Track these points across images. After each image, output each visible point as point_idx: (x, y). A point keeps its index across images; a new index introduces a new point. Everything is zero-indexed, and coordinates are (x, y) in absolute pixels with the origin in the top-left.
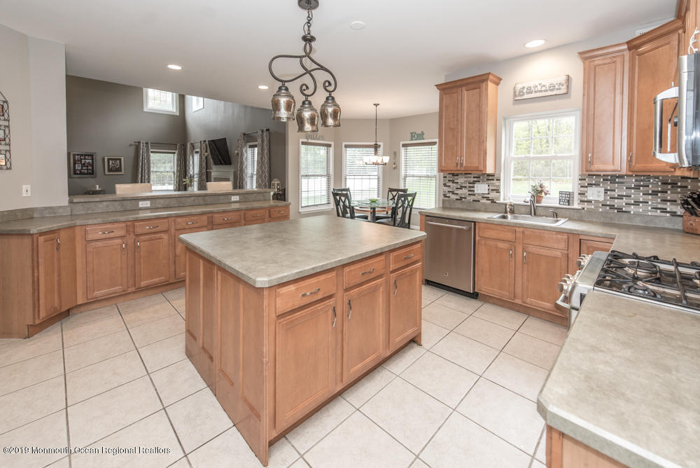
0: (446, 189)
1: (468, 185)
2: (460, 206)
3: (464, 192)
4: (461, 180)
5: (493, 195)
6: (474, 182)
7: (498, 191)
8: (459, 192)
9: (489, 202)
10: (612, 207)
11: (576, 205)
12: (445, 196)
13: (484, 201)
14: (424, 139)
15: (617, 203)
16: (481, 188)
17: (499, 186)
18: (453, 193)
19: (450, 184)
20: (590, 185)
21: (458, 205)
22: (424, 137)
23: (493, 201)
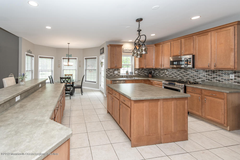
0: (107, 73)
1: (113, 72)
2: (111, 77)
3: (112, 73)
4: (111, 70)
5: (119, 74)
6: (114, 71)
7: (120, 73)
8: (110, 73)
9: (118, 75)
10: (138, 74)
11: (134, 74)
12: (106, 75)
13: (117, 75)
14: (72, 57)
15: (139, 73)
16: (116, 72)
17: (120, 71)
18: (109, 74)
19: (108, 71)
20: (136, 70)
21: (110, 77)
22: (72, 56)
23: (119, 75)
